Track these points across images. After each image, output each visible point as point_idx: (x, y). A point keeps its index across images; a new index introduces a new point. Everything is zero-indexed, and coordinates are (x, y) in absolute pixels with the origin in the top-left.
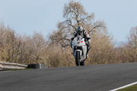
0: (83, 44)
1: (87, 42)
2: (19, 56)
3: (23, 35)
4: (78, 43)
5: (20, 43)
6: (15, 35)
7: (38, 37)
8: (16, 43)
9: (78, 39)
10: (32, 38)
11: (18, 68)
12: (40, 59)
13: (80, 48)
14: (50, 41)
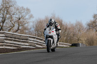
0: (54, 33)
1: (58, 32)
2: (65, 38)
3: (68, 23)
4: (50, 33)
5: (66, 28)
6: (63, 23)
7: (79, 25)
8: (63, 28)
9: (50, 29)
10: (74, 25)
11: (65, 46)
12: (81, 40)
13: (51, 37)
14: (88, 27)
